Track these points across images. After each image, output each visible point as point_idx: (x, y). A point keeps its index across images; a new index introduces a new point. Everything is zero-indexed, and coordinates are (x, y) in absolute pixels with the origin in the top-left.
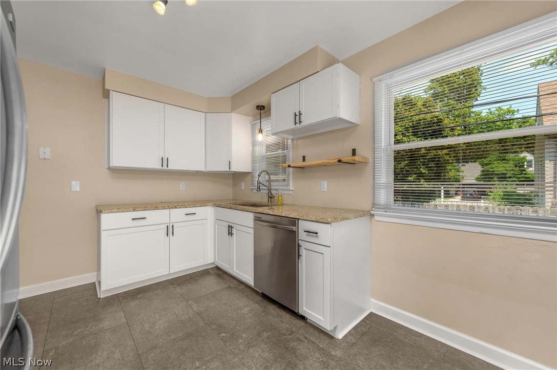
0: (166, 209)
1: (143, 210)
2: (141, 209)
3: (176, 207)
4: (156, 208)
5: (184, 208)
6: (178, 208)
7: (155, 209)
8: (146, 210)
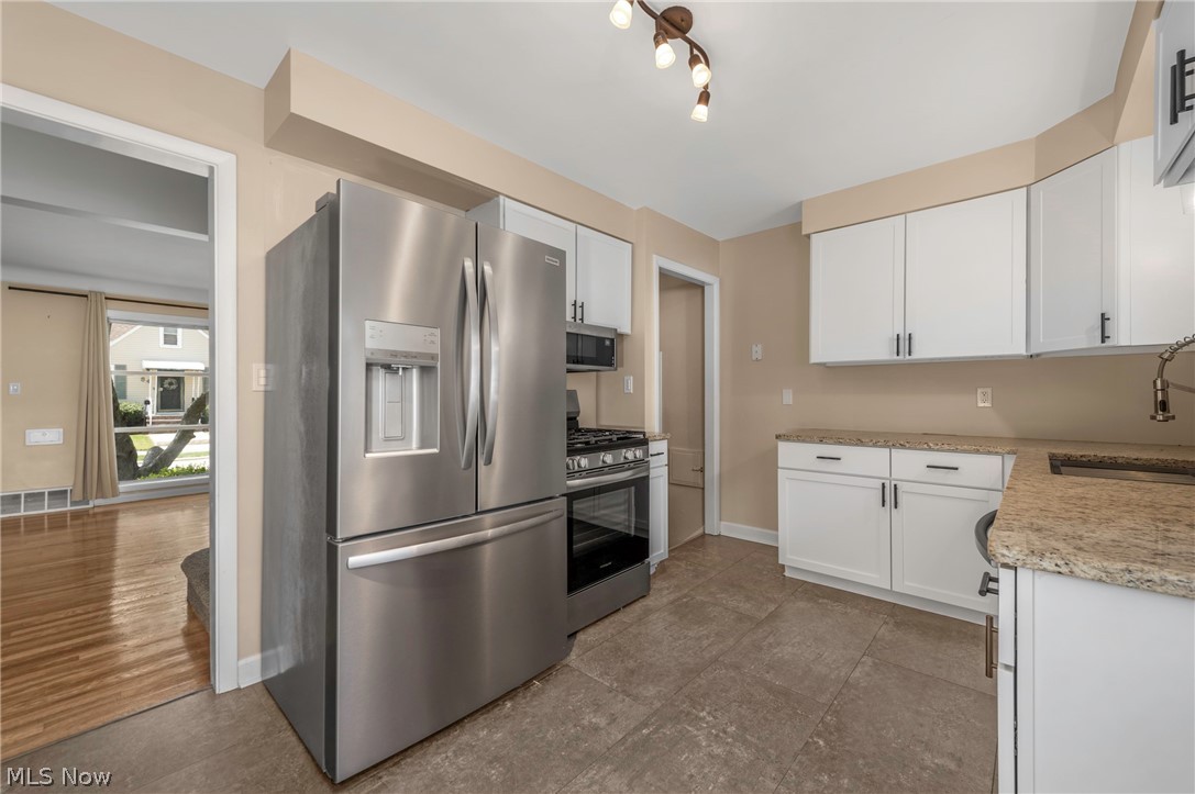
0: (881, 447)
1: (835, 443)
2: (832, 441)
3: (903, 446)
4: (860, 442)
5: (925, 449)
6: (909, 448)
7: (857, 445)
8: (840, 443)
